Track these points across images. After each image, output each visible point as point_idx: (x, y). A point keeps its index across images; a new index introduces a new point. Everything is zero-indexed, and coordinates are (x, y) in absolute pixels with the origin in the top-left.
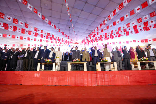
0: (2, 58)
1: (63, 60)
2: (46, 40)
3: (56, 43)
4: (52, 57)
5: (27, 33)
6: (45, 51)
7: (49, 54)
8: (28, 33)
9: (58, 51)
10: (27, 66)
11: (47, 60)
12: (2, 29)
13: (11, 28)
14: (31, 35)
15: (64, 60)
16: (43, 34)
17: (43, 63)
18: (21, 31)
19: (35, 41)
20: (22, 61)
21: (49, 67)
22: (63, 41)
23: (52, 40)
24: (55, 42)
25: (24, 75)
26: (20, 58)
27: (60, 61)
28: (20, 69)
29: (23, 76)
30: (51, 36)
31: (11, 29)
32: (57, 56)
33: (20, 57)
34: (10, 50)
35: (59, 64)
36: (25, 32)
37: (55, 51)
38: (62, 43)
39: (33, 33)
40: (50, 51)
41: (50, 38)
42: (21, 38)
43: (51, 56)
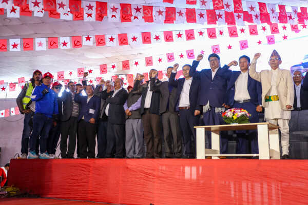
0: (83, 118)
1: (299, 105)
2: (208, 29)
3: (253, 32)
4: (248, 97)
5: (140, 15)
6: (213, 74)
7: (234, 86)
8: (143, 17)
9: (269, 68)
10: (156, 140)
11: (229, 114)
12: (67, 21)
13: (90, 12)
14: (152, 21)
15: (303, 108)
16: (197, 6)
17: (213, 127)
18: (118, 15)
19: (170, 43)
20: (140, 120)
21: (240, 140)
22: (283, 17)
23: (233, 22)
24: (247, 31)
25: (155, 173)
26: (131, 112)
27: (288, 115)
28: (137, 151)
29: (154, 176)
30: (228, 6)
31: (90, 15)
32: (269, 91)
33: (130, 109)
34: (99, 87)
35: (285, 128)
36: (134, 13)
37: (258, 70)
38: (280, 26)
39: (160, 13)
40: (237, 74)
41: (223, 17)
42: (123, 40)
43: (241, 93)
